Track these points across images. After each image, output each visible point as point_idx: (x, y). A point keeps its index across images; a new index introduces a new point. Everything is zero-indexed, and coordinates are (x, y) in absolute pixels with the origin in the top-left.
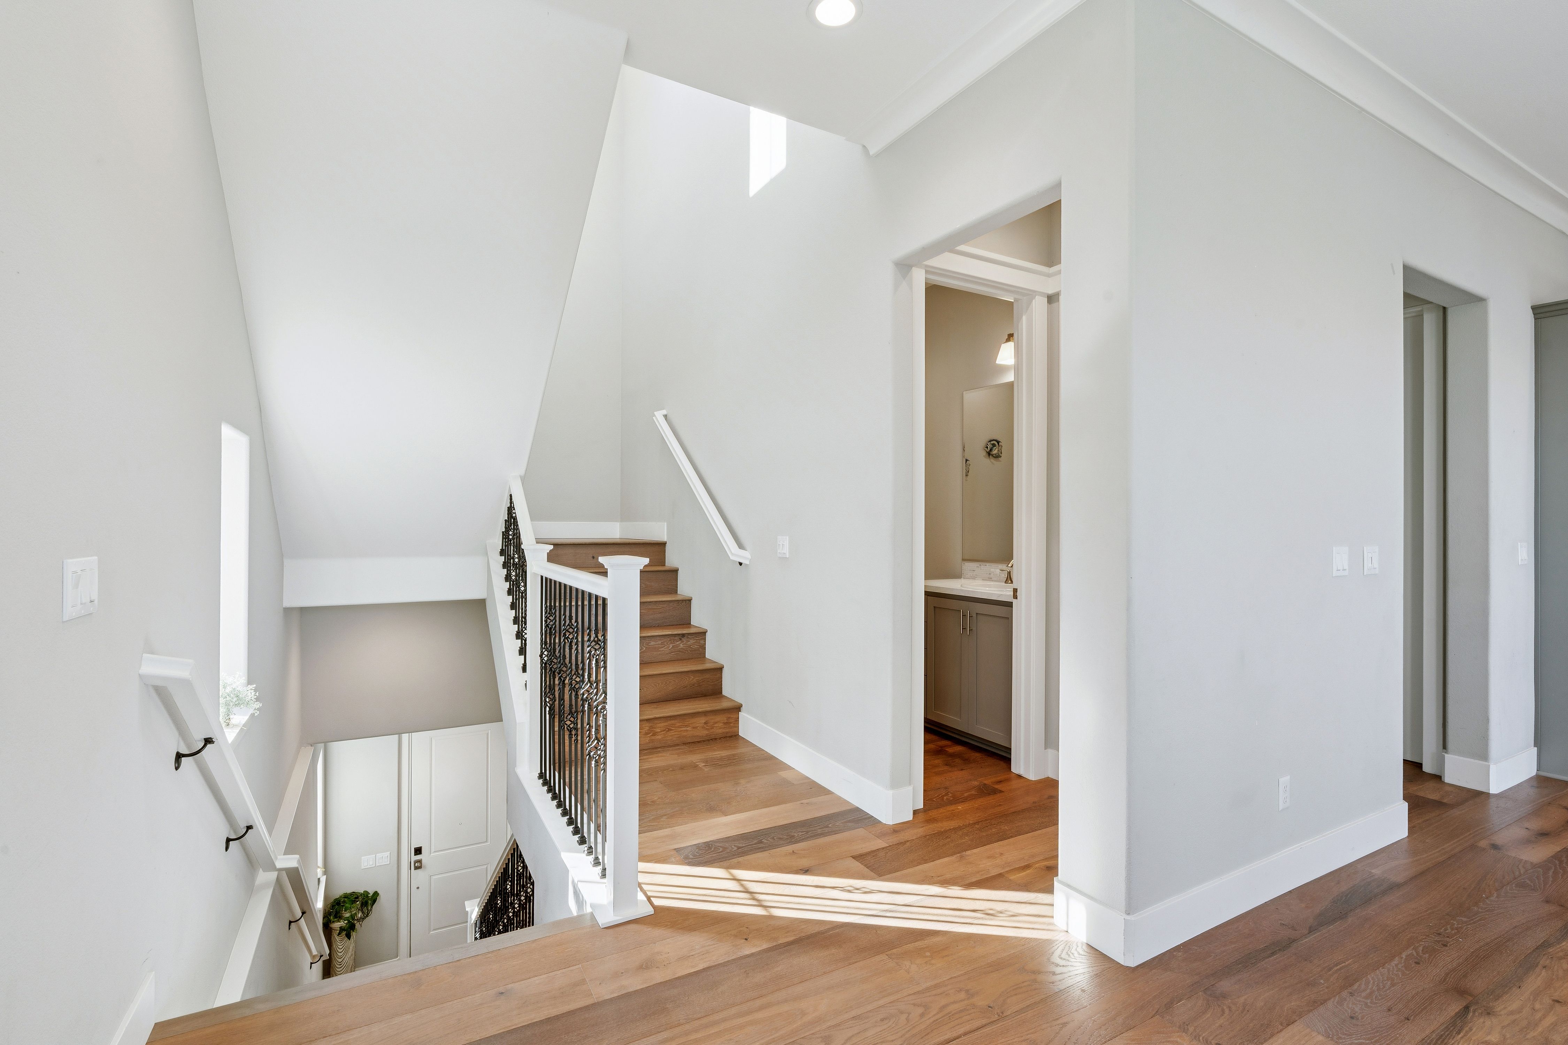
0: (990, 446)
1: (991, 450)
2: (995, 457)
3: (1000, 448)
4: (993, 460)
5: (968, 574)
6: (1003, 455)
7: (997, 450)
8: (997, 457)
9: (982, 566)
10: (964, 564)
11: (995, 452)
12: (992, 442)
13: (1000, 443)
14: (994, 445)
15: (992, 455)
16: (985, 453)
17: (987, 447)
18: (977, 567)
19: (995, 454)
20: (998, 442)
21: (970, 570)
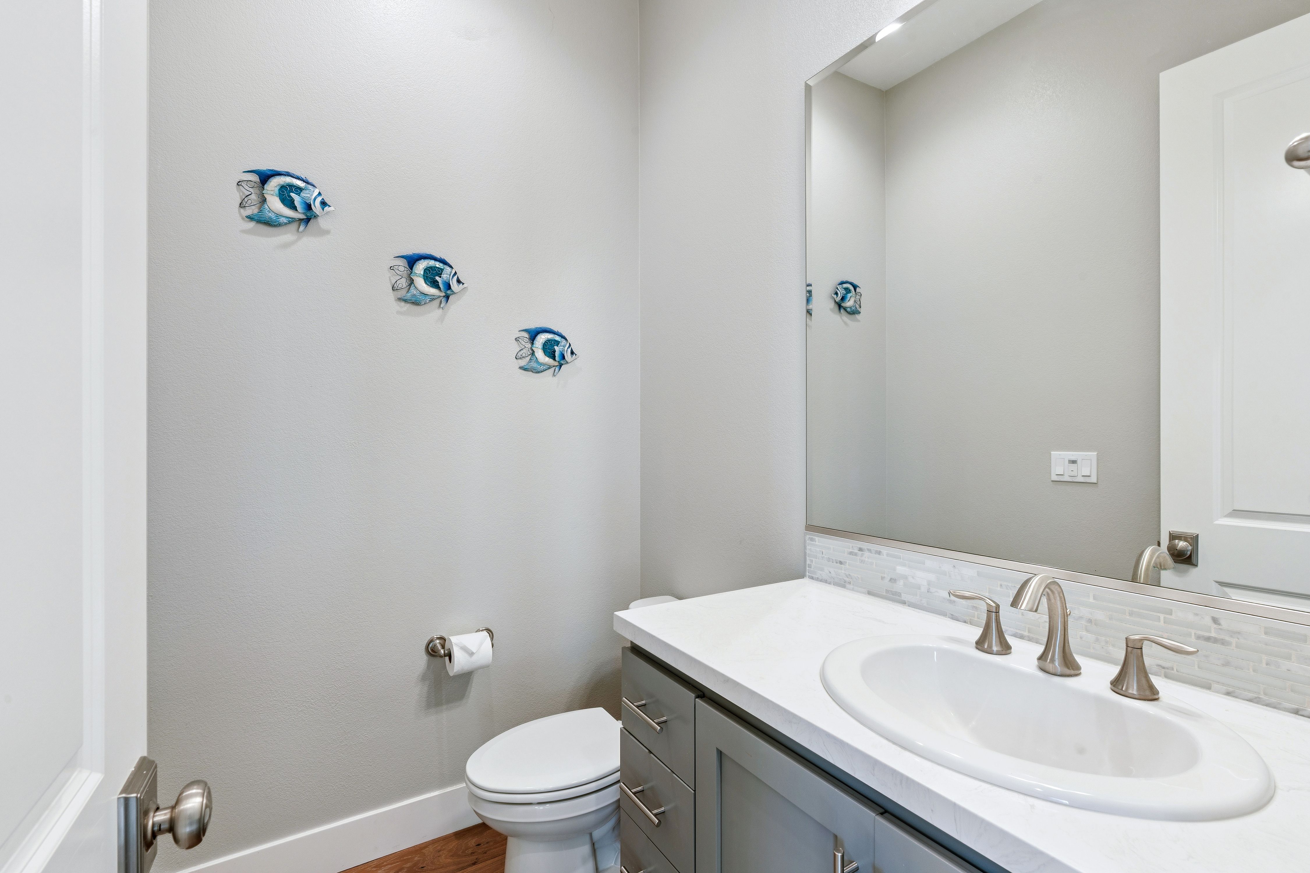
0: (841, 292)
1: (843, 299)
2: (849, 313)
3: (858, 297)
4: (845, 317)
5: (822, 570)
6: (862, 310)
7: (852, 300)
8: (853, 312)
9: (867, 554)
10: (812, 540)
11: (849, 303)
12: (845, 286)
13: (858, 290)
14: (848, 291)
15: (845, 309)
16: (832, 305)
17: (836, 294)
18: (851, 553)
19: (851, 308)
20: (855, 287)
21: (829, 560)
